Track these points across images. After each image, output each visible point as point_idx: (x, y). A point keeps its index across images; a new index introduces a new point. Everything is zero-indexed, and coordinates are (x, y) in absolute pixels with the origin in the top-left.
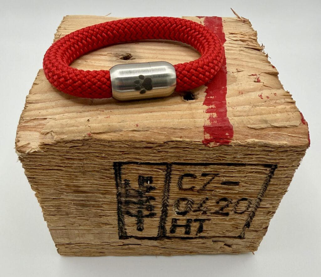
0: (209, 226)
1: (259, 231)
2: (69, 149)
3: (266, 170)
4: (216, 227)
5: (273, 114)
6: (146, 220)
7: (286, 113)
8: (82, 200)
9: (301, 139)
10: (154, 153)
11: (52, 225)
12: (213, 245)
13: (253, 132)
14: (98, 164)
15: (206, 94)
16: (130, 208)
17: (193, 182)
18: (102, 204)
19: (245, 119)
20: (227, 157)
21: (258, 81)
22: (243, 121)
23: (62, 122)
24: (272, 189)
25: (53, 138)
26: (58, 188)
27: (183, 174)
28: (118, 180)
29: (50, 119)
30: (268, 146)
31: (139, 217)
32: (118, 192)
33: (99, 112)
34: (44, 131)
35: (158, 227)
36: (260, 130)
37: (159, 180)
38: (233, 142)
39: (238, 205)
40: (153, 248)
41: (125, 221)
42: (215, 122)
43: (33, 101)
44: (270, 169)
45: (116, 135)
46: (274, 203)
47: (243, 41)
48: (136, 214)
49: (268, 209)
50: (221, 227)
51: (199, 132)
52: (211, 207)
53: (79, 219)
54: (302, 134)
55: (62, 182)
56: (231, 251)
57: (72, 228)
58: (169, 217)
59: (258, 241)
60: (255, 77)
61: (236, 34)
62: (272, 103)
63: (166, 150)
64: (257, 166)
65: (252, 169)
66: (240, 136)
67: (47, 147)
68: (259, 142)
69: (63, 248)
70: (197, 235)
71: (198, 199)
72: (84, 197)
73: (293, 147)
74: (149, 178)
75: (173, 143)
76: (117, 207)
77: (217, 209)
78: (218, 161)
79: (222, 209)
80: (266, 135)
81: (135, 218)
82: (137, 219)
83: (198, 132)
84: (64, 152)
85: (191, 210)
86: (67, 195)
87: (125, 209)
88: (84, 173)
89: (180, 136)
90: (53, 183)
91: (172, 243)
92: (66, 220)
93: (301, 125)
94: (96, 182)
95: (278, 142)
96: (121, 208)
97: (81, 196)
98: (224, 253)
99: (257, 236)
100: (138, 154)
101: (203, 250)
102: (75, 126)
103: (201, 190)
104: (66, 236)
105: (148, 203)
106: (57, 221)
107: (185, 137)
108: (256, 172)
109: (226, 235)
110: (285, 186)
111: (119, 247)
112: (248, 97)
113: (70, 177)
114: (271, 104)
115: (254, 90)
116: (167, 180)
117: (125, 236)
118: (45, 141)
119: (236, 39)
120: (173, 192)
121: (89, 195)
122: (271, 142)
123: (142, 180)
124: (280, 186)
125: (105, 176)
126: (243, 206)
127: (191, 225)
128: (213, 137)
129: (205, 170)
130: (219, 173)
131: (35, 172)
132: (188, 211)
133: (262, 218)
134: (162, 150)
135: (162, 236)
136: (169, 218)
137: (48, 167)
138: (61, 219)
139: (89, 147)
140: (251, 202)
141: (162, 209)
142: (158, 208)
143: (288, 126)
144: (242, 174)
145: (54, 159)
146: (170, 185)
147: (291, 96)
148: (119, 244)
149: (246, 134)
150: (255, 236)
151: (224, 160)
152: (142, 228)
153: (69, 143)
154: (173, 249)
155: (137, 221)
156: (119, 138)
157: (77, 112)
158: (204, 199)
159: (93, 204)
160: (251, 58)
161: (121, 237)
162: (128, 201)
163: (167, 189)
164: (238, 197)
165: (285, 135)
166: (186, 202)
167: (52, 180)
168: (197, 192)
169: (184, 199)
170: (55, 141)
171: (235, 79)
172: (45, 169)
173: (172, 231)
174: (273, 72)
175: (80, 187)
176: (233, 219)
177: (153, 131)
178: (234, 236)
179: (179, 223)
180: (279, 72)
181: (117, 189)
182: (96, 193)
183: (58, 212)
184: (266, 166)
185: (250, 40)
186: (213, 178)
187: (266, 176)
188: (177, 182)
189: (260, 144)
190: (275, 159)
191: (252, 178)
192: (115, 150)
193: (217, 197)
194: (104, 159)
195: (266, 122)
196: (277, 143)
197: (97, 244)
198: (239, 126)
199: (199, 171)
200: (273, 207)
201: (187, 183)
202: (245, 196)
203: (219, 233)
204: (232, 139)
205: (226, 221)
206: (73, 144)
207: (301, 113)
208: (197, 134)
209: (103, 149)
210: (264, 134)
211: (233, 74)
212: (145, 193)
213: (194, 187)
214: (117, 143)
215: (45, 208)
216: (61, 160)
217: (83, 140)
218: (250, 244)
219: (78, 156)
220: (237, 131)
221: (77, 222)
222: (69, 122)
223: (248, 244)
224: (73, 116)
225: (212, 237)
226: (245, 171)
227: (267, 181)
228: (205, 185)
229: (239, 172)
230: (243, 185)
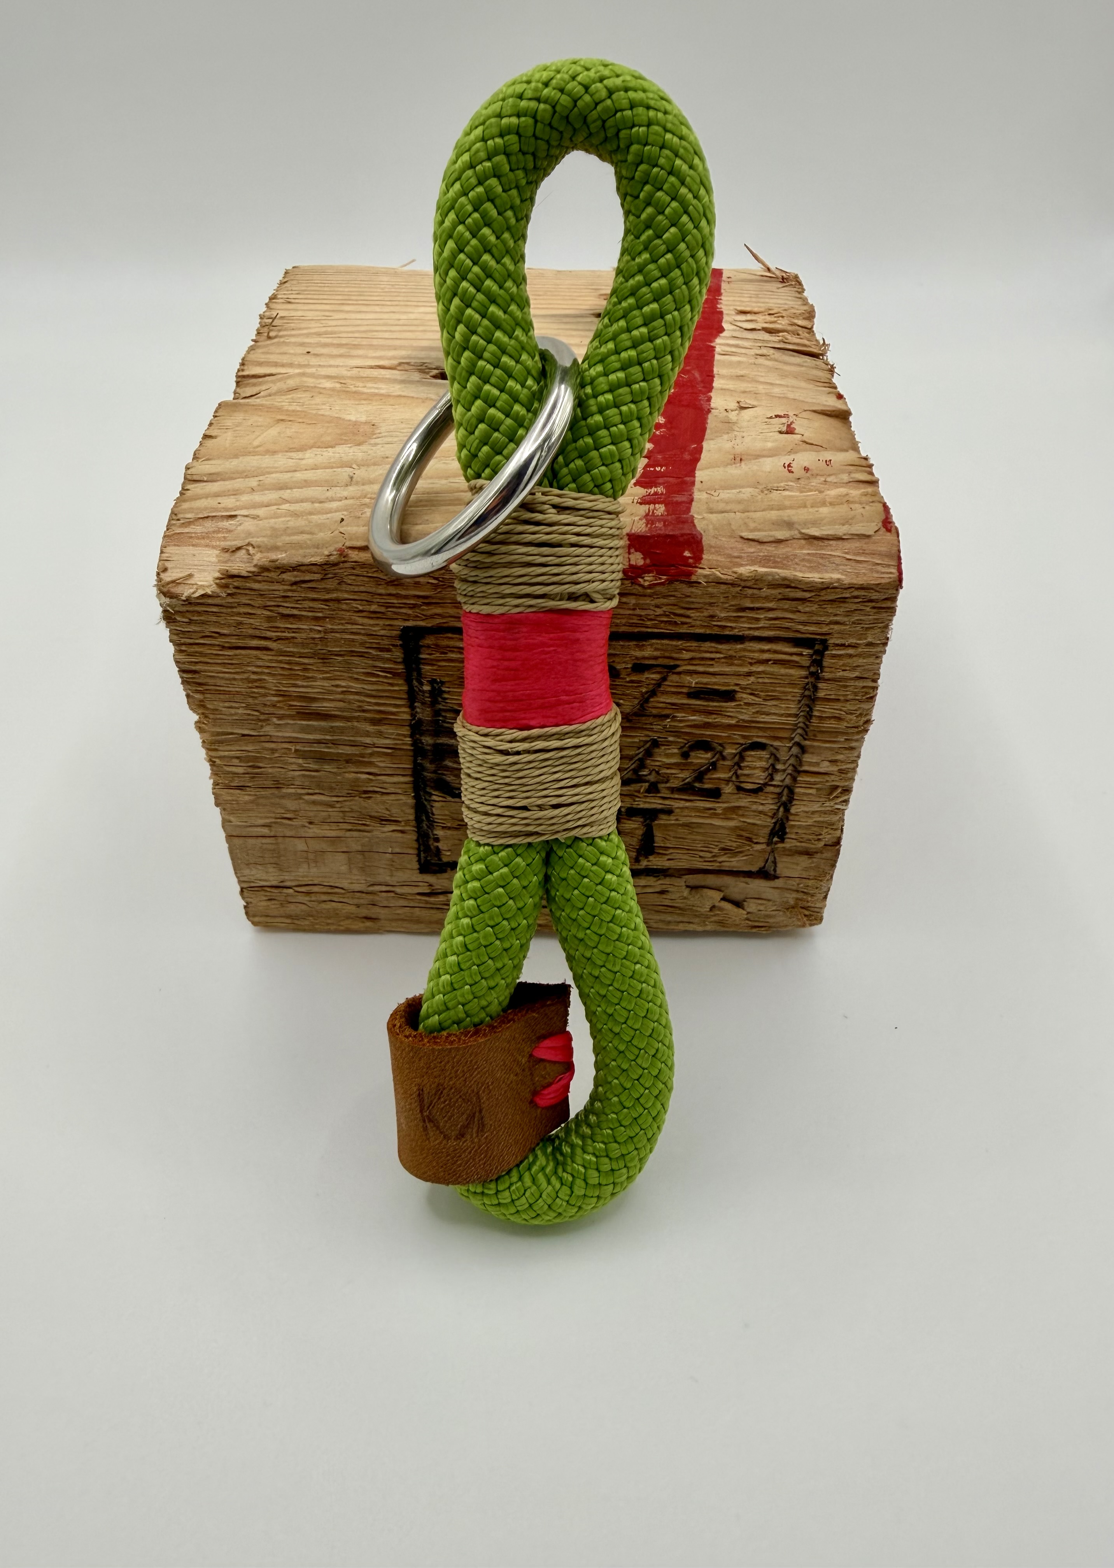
0: (671, 834)
1: (816, 852)
2: (289, 588)
3: (801, 655)
4: (689, 837)
5: (812, 507)
7: (845, 505)
8: (319, 742)
9: (879, 568)
11: (235, 821)
12: (689, 900)
13: (752, 549)
14: (363, 632)
15: (646, 461)
16: (447, 768)
18: (370, 754)
19: (736, 518)
20: (692, 615)
21: (790, 431)
22: (730, 524)
23: (275, 523)
24: (828, 715)
25: (251, 560)
26: (256, 702)
28: (415, 683)
29: (245, 518)
30: (793, 585)
32: (413, 716)
34: (228, 543)
36: (774, 544)
38: (702, 573)
39: (743, 765)
41: (434, 812)
42: (660, 525)
43: (201, 475)
44: (810, 651)
46: (843, 758)
47: (771, 332)
49: (827, 778)
50: (703, 834)
52: (668, 768)
53: (307, 802)
54: (880, 555)
56: (743, 924)
57: (288, 833)
59: (816, 888)
60: (784, 420)
61: (756, 313)
62: (815, 482)
64: (776, 643)
65: (763, 651)
66: (719, 558)
67: (235, 584)
68: (767, 574)
69: (260, 901)
70: (637, 860)
71: (631, 742)
72: (322, 730)
73: (857, 589)
76: (411, 766)
77: (686, 775)
78: (670, 628)
79: (700, 776)
80: (787, 557)
84: (275, 598)
86: (278, 725)
87: (435, 772)
88: (325, 658)
90: (243, 688)
92: (275, 805)
93: (880, 533)
94: (356, 686)
95: (820, 576)
96: (424, 768)
97: (315, 730)
98: (723, 930)
99: (813, 869)
102: (307, 533)
103: (636, 714)
104: (272, 861)
106: (248, 807)
108: (776, 662)
109: (723, 864)
110: (865, 706)
111: (419, 901)
112: (755, 468)
113: (290, 669)
114: (813, 486)
115: (773, 453)
117: (435, 864)
118: (230, 567)
119: (754, 327)
121: (335, 724)
122: (800, 575)
124: (849, 706)
125: (380, 667)
126: (756, 767)
128: (652, 560)
129: (638, 654)
130: (677, 663)
131: (205, 655)
133: (816, 807)
137: (234, 641)
138: (261, 801)
139: (339, 584)
140: (779, 756)
143: (845, 535)
144: (737, 665)
145: (251, 617)
147: (871, 466)
148: (421, 890)
149: (736, 554)
150: (806, 869)
151: (686, 623)
153: (290, 571)
157: (313, 502)
158: (648, 745)
159: (347, 755)
160: (784, 375)
161: (425, 868)
162: (439, 747)
164: (737, 736)
165: (838, 558)
167: (242, 680)
170: (255, 566)
171: (729, 425)
172: (227, 645)
174: (836, 409)
175: (314, 700)
176: (734, 810)
178: (746, 868)
180: (853, 411)
181: (412, 707)
182: (358, 719)
183: (254, 777)
184: (797, 642)
185: (791, 328)
186: (664, 679)
187: (804, 673)
189: (770, 578)
190: (818, 623)
191: (766, 681)
192: (403, 593)
193: (679, 737)
194: (378, 618)
195: (789, 525)
196: (815, 577)
197: (358, 888)
198: (721, 535)
199: (622, 655)
200: (842, 772)
202: (758, 737)
203: (701, 857)
204: (700, 566)
205: (715, 815)
206: (299, 574)
207: (886, 508)
209: (373, 590)
210: (783, 554)
211: (726, 414)
215: (218, 766)
216: (269, 619)
217: (325, 564)
218: (797, 899)
219: (311, 609)
220: (714, 547)
221: (302, 813)
222: (293, 523)
223: (788, 895)
224: (302, 509)
225: (683, 872)
226: (744, 656)
227: (809, 690)
228: (645, 700)
229: (729, 661)
230: (746, 701)
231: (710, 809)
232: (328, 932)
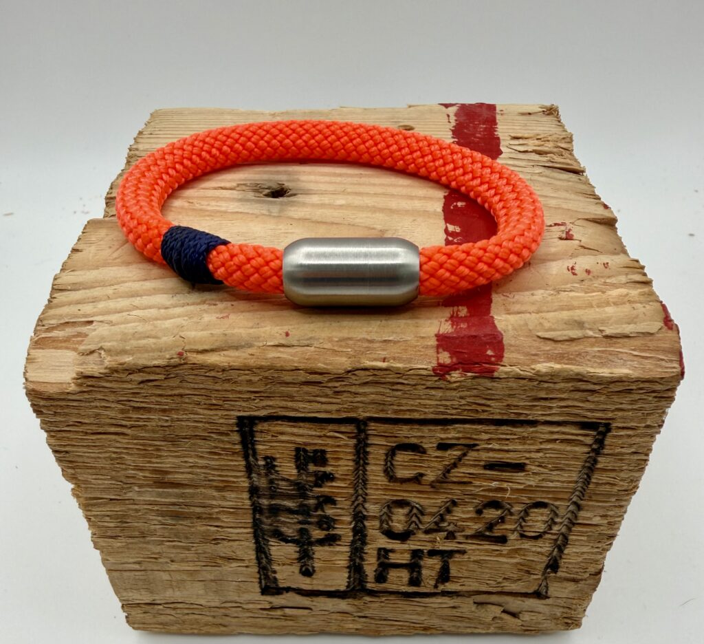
0: (464, 568)
1: (582, 580)
2: (137, 386)
4: (480, 570)
5: (598, 307)
6: (319, 551)
7: (628, 305)
8: (174, 504)
9: (663, 363)
10: (327, 396)
11: (112, 560)
12: (476, 613)
13: (548, 347)
14: (204, 420)
17: (420, 463)
18: (217, 512)
19: (532, 318)
20: (492, 405)
21: (569, 237)
22: (526, 324)
23: (126, 328)
24: (604, 482)
25: (102, 362)
26: (119, 474)
27: (394, 445)
28: (251, 459)
29: (100, 324)
30: (585, 379)
31: (304, 545)
33: (206, 307)
34: (84, 347)
35: (348, 567)
36: (567, 343)
37: (342, 459)
38: (502, 370)
39: (527, 519)
40: (339, 617)
41: (272, 553)
42: (463, 326)
43: (67, 285)
44: (594, 433)
45: (239, 355)
46: (610, 513)
47: (540, 154)
48: (296, 538)
49: (598, 529)
51: (427, 347)
52: (464, 522)
53: (169, 547)
54: (664, 351)
55: (127, 462)
56: (519, 628)
57: (155, 568)
58: (370, 544)
59: (580, 605)
60: (562, 228)
61: (526, 138)
62: (596, 284)
63: (353, 389)
64: (565, 426)
65: (552, 433)
66: (518, 356)
67: (89, 383)
68: (560, 371)
69: (137, 614)
70: (436, 587)
71: (434, 503)
72: (177, 496)
73: (643, 382)
74: (319, 454)
75: (367, 373)
76: (251, 521)
78: (472, 415)
79: (490, 527)
80: (579, 354)
81: (295, 545)
82: (298, 549)
83: (423, 348)
84: (126, 394)
85: (419, 528)
86: (139, 491)
87: (271, 525)
88: (174, 440)
89: (383, 356)
90: (107, 464)
91: (382, 607)
92: (142, 549)
93: (663, 330)
94: (202, 462)
95: (609, 371)
96: (262, 522)
97: (169, 495)
98: (503, 632)
99: (577, 591)
100: (291, 398)
101: (453, 623)
102: (153, 338)
104: (144, 587)
105: (319, 513)
106: (120, 550)
107: (394, 359)
108: (563, 441)
109: (505, 588)
110: (636, 474)
111: (262, 614)
112: (543, 271)
113: (145, 450)
114: (596, 287)
115: (556, 258)
116: (359, 458)
117: (273, 588)
118: (84, 369)
119: (526, 149)
120: (374, 487)
121: (188, 491)
122: (592, 370)
123: (303, 457)
124: (623, 475)
125: (222, 448)
126: (538, 520)
127: (422, 563)
128: (458, 359)
129: (443, 436)
130: (477, 442)
131: (69, 439)
132: (412, 531)
133: (585, 549)
134: (343, 389)
135: (356, 589)
136: (369, 546)
137: (94, 428)
138: (130, 546)
139: (181, 382)
140: (558, 512)
141: (352, 526)
142: (342, 522)
143: (631, 333)
145: (108, 409)
146: (366, 470)
147: (643, 268)
148: (263, 607)
149: (533, 353)
150: (572, 592)
151: (486, 411)
152: (310, 569)
153: (137, 373)
154: (385, 620)
155: (298, 552)
156: (246, 361)
157: (159, 308)
159: (198, 513)
160: (557, 189)
161: (265, 591)
162: (274, 506)
163: (360, 479)
165: (625, 355)
166: (406, 510)
167: (105, 458)
168: (429, 487)
169: (402, 503)
170: (106, 368)
172: (88, 431)
173: (381, 578)
174: (602, 217)
176: (517, 551)
177: (321, 346)
178: (524, 591)
179: (394, 558)
180: (618, 218)
181: (249, 477)
182: (204, 487)
183: (124, 530)
184: (584, 425)
185: (555, 150)
186: (465, 455)
187: (586, 449)
188: (383, 463)
189: (566, 374)
190: (605, 411)
192: (238, 389)
193: (476, 499)
194: (216, 409)
195: (580, 324)
196: (604, 372)
197: (213, 604)
198: (519, 335)
199: (430, 437)
200: (609, 523)
201: (405, 466)
202: (541, 498)
203: (487, 584)
204: (502, 363)
205: (501, 555)
206: (144, 374)
207: (664, 308)
208: (420, 351)
209: (211, 387)
210: (576, 351)
212: (312, 487)
213: (422, 475)
214: (242, 372)
215: (93, 522)
216: (122, 411)
217: (167, 366)
218: (563, 612)
219: (159, 403)
220: (513, 346)
221: (164, 555)
222: (141, 328)
223: (556, 610)
224: (149, 315)
225: (472, 593)
226: (536, 437)
227: (589, 462)
228: (447, 471)
229: (523, 441)
230: (535, 471)
231: (497, 550)
232: (193, 634)
